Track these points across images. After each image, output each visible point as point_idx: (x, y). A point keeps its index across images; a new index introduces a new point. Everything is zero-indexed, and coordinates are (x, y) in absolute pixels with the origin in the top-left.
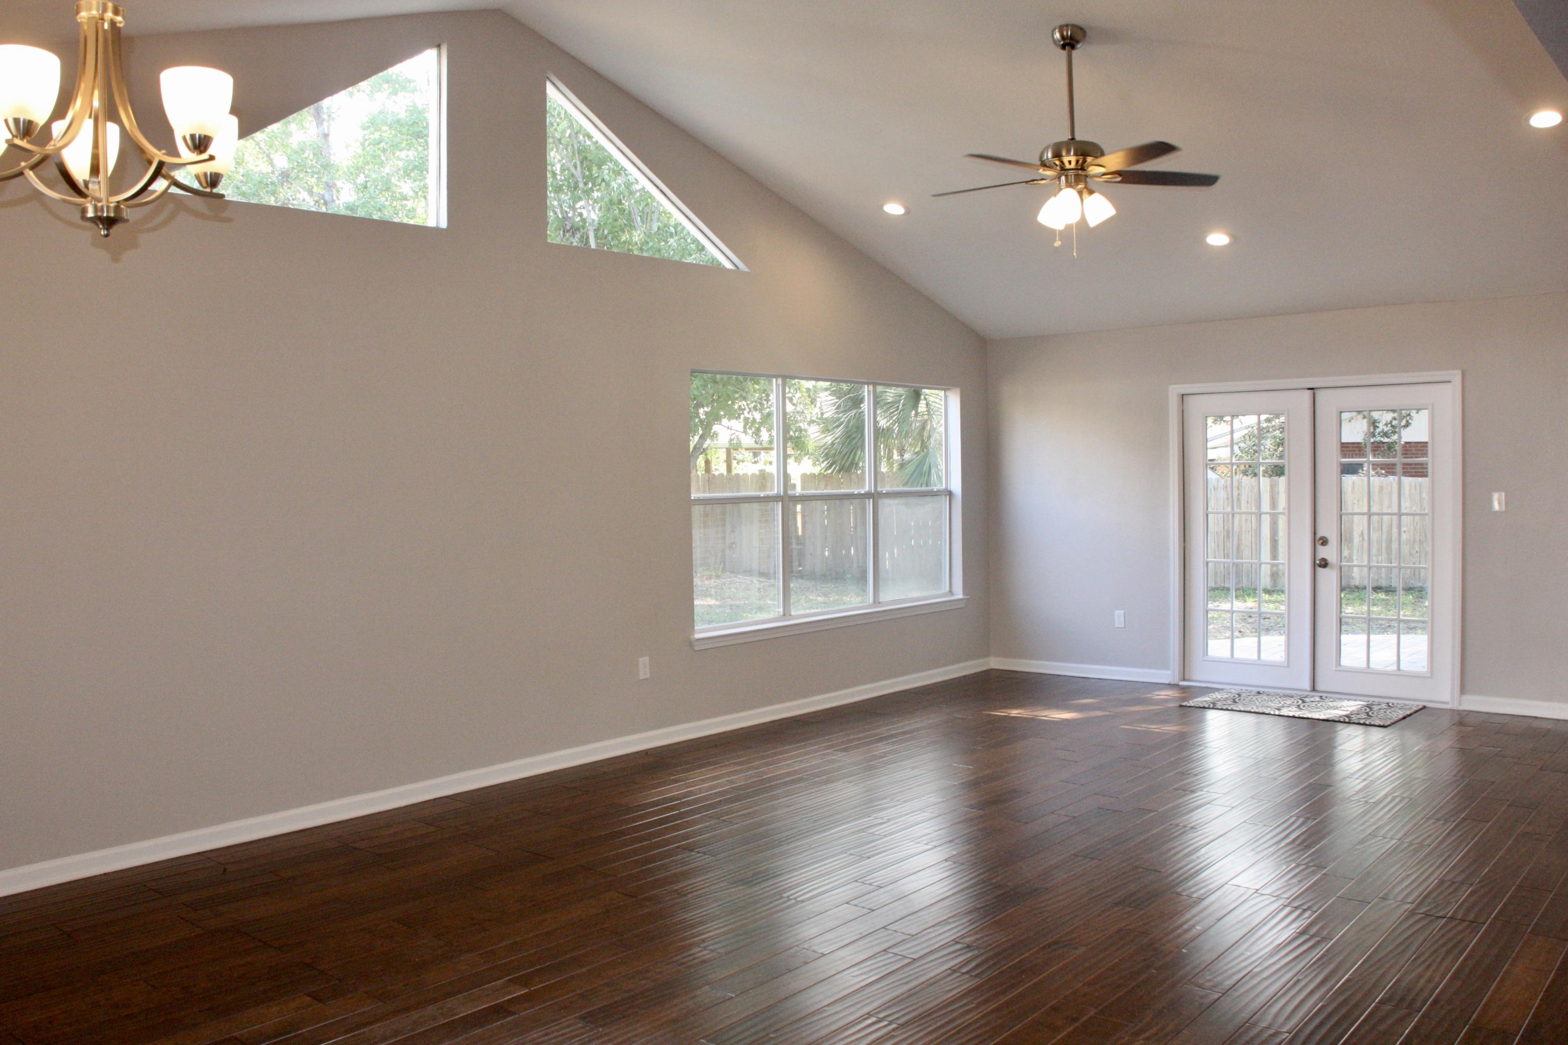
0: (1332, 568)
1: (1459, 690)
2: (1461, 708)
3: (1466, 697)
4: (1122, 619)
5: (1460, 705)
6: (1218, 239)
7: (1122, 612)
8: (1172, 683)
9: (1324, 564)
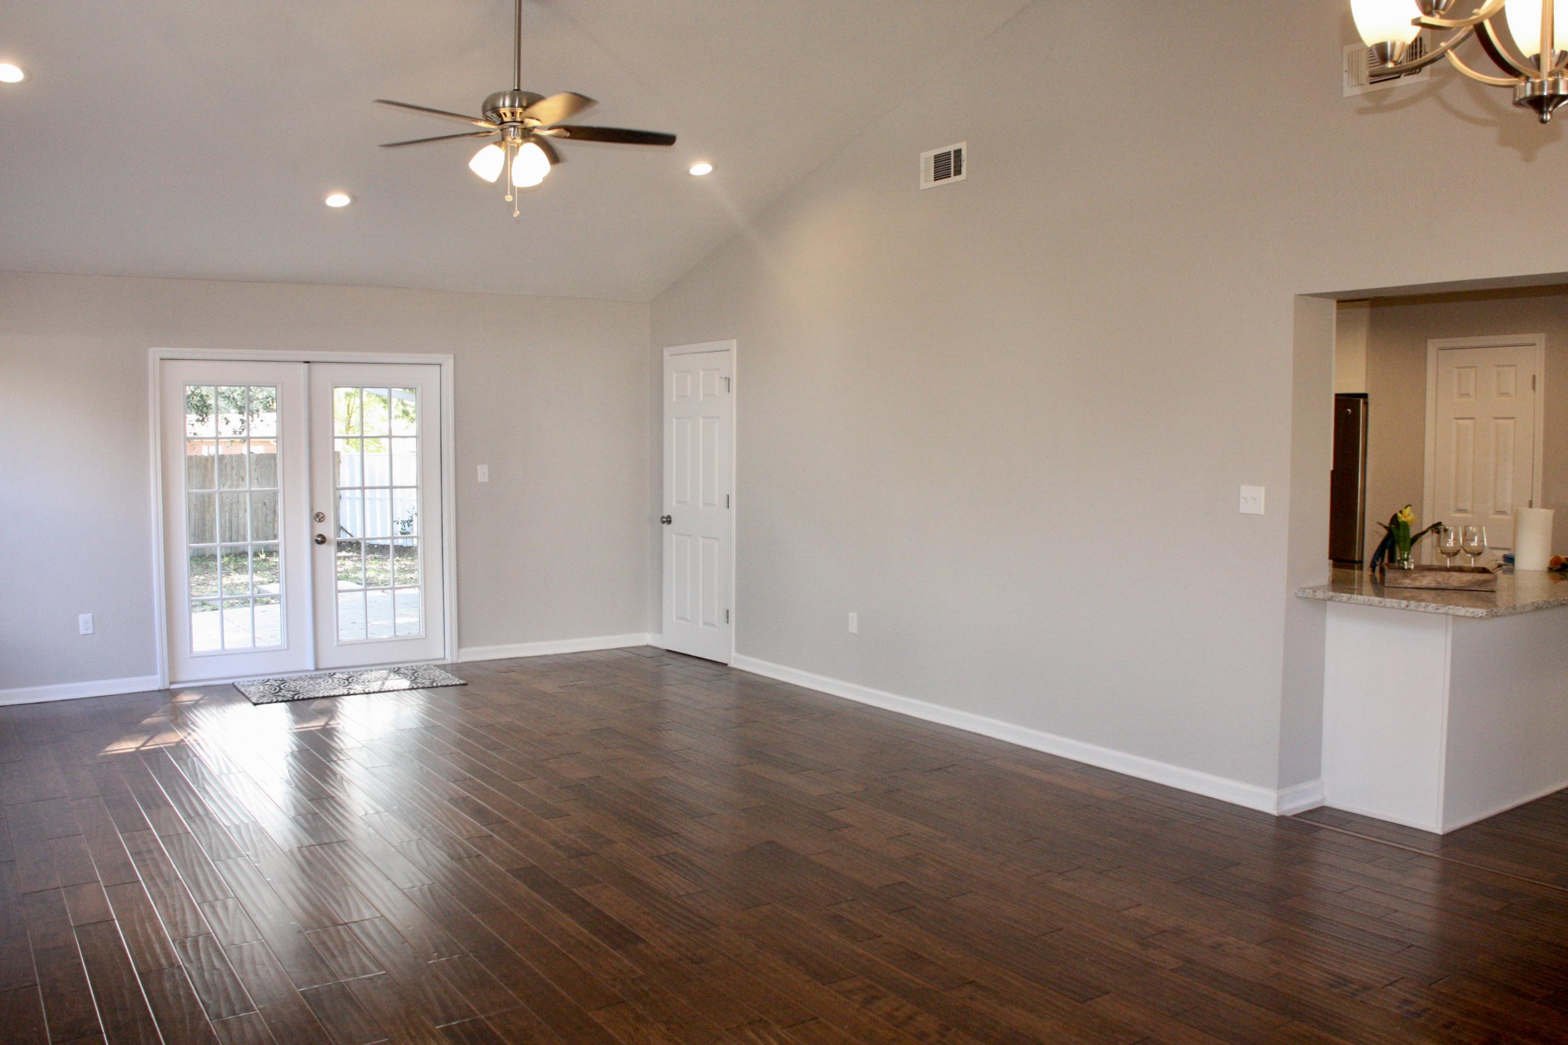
0: (330, 544)
1: (457, 645)
2: (460, 661)
3: (463, 650)
4: (90, 624)
5: (459, 658)
6: (338, 200)
7: (91, 615)
8: (162, 688)
9: (321, 540)
